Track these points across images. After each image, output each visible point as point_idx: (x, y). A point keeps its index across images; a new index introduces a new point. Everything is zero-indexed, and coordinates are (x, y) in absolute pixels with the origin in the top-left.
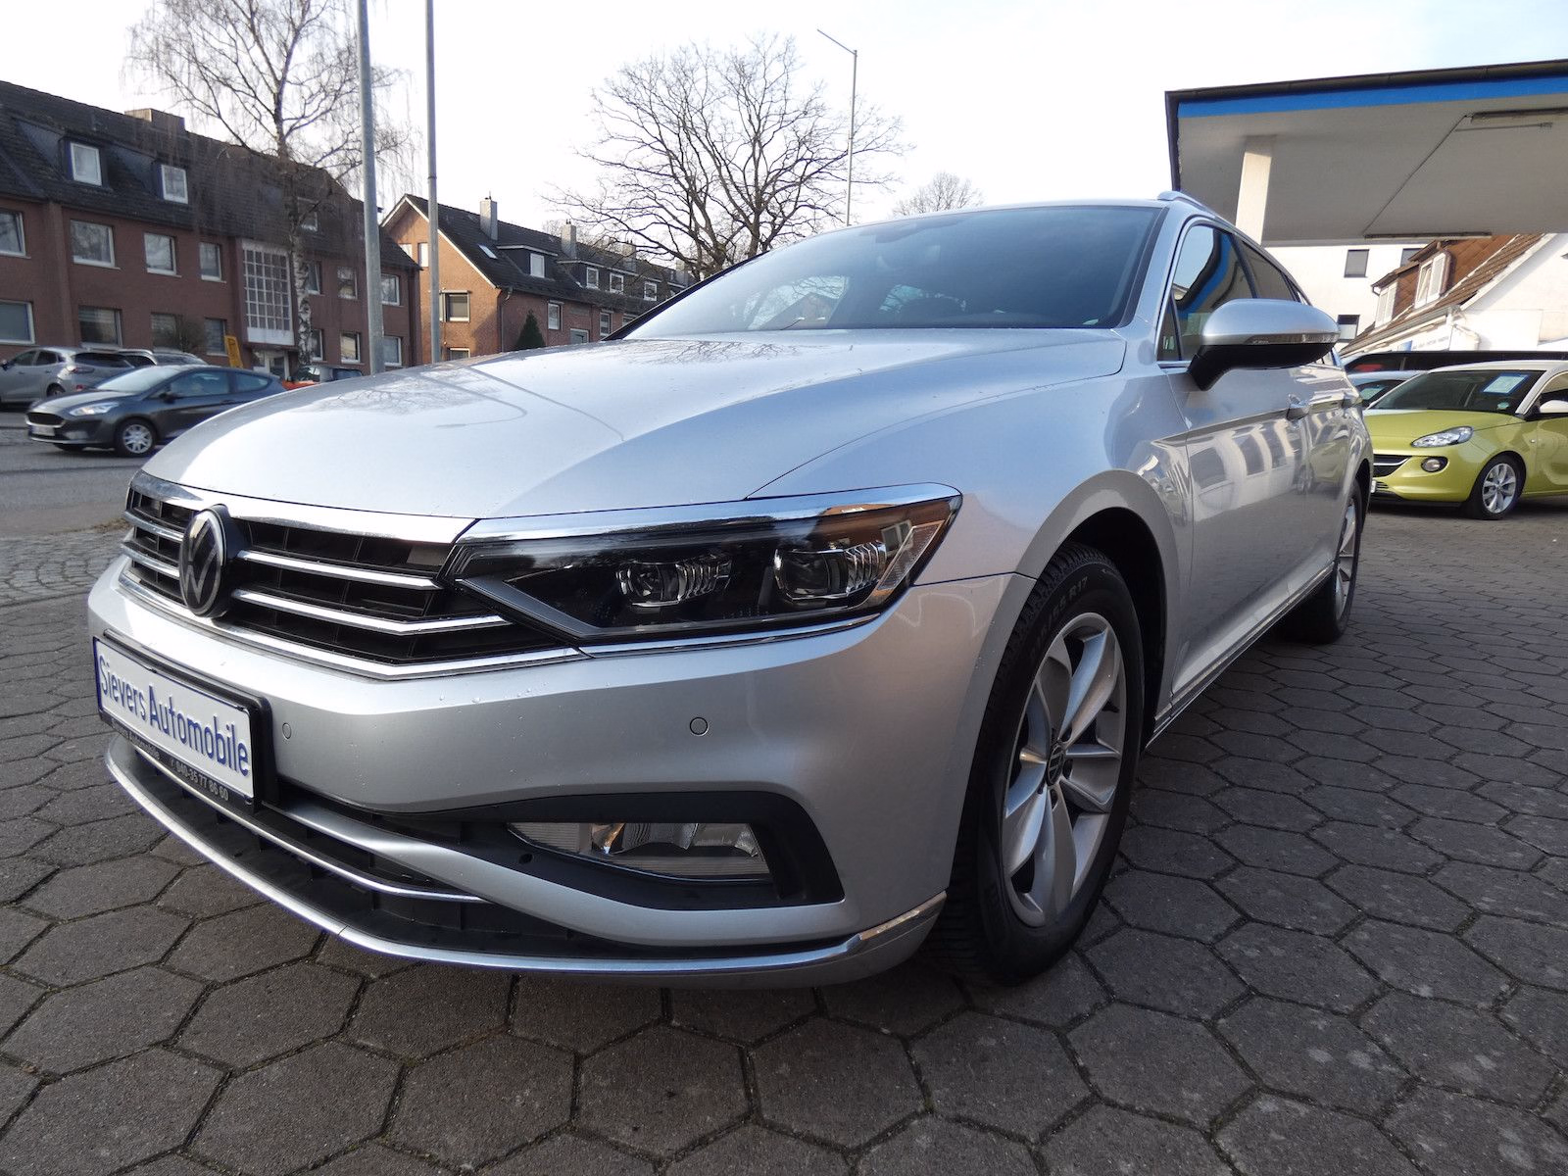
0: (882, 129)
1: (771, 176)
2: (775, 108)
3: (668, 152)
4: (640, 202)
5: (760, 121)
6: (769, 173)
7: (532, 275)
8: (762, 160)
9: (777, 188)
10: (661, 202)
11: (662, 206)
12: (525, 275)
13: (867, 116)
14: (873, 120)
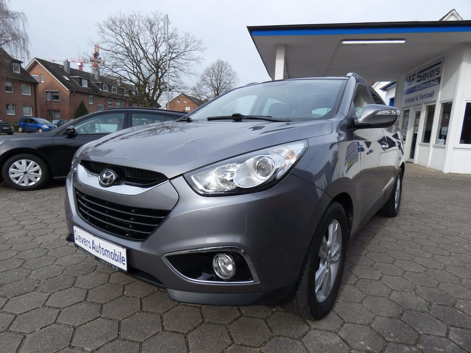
0: (196, 43)
1: (162, 57)
2: (162, 36)
3: (127, 48)
4: (118, 63)
5: (157, 40)
6: (161, 56)
7: (83, 86)
8: (158, 53)
9: (163, 61)
10: (126, 64)
11: (125, 65)
12: (80, 86)
13: (191, 39)
14: (192, 41)
